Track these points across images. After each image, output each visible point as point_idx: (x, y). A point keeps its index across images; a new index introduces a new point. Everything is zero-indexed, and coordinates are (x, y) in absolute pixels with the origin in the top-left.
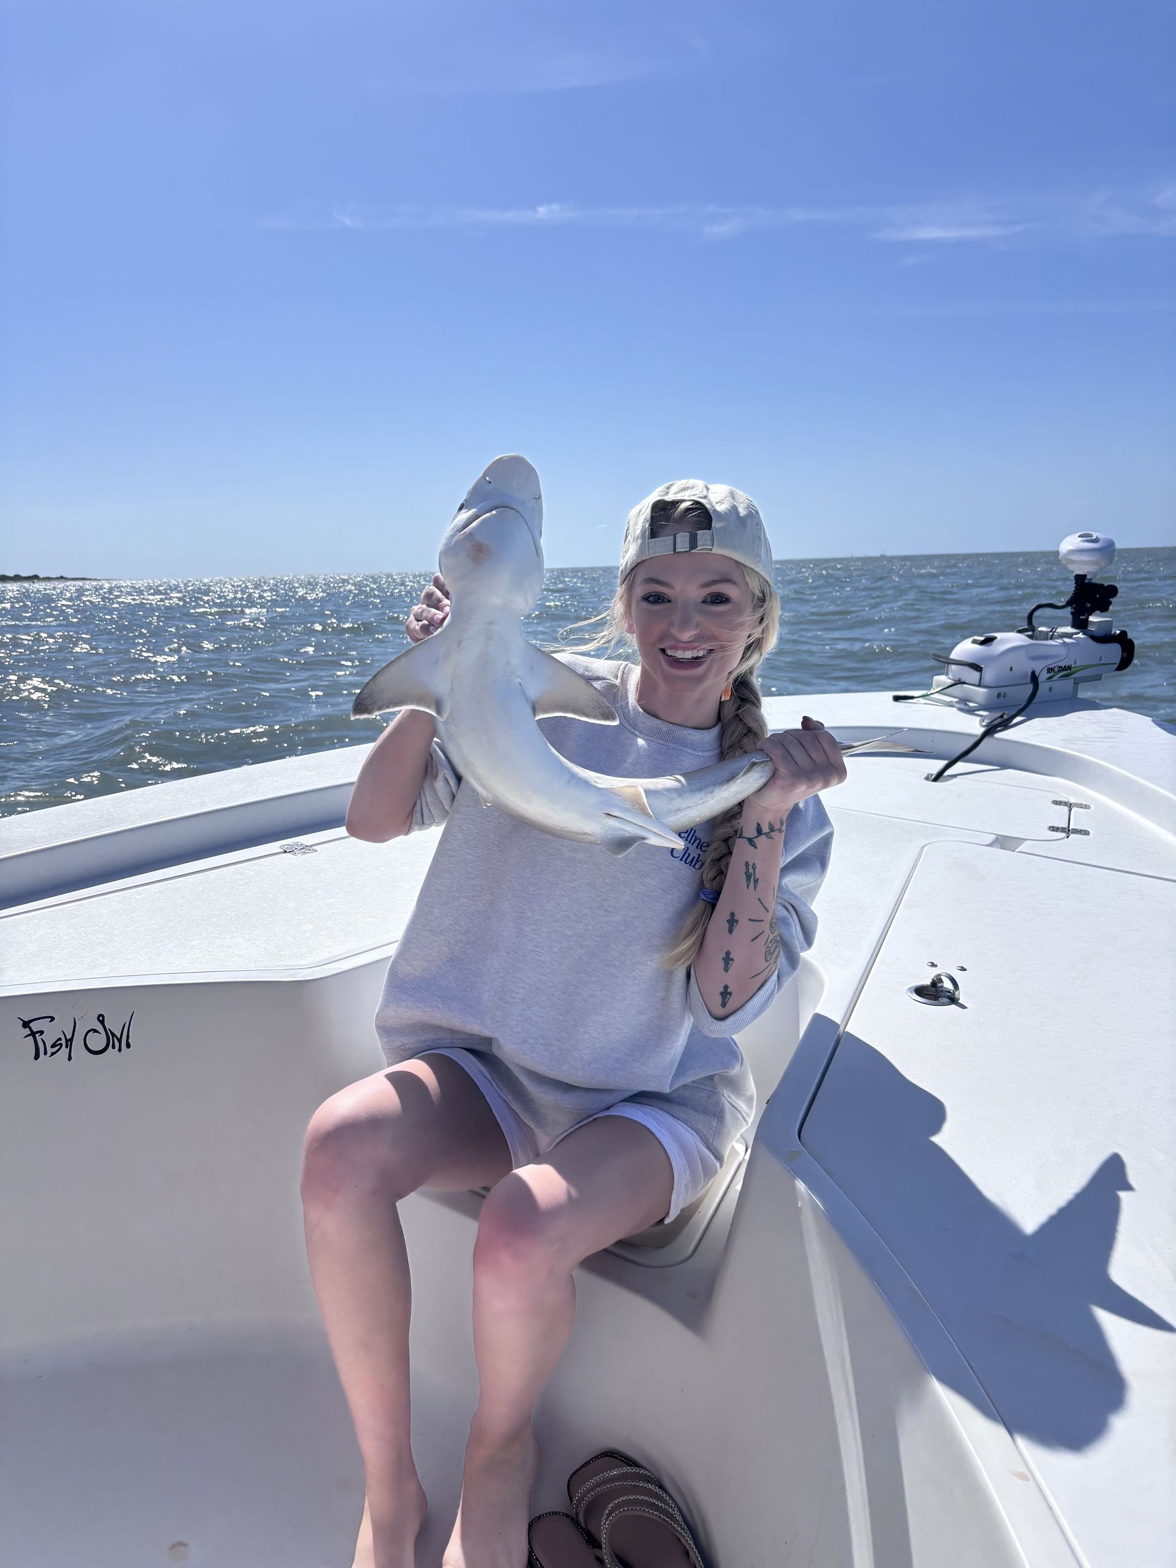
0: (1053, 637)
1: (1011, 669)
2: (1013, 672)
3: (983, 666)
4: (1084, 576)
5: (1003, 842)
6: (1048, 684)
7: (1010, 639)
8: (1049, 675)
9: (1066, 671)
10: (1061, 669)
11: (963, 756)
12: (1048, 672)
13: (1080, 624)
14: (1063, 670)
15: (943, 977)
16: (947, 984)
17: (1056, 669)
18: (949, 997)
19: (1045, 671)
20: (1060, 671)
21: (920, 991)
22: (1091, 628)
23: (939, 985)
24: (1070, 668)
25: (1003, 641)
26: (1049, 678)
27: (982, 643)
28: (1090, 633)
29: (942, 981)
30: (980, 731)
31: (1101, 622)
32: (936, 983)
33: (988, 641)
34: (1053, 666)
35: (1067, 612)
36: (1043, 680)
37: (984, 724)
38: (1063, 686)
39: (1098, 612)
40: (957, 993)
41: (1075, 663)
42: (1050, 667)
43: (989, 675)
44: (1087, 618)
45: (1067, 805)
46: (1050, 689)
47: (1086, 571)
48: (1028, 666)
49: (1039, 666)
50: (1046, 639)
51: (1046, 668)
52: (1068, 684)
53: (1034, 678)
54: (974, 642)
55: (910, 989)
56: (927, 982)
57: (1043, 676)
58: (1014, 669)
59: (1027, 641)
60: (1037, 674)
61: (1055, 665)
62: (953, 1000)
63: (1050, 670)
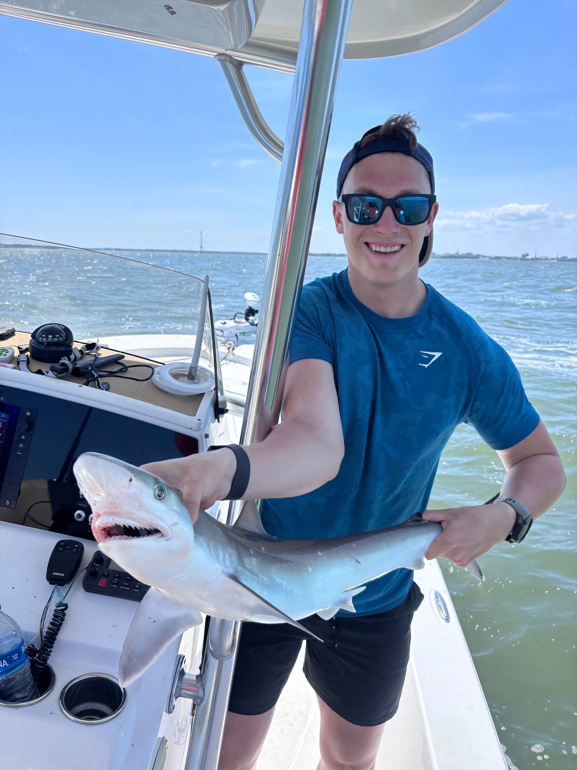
0: (241, 323)
1: (231, 332)
3: (224, 331)
6: (240, 337)
7: (230, 323)
9: (244, 334)
13: (247, 320)
17: (242, 333)
22: (250, 321)
24: (245, 332)
26: (240, 335)
27: (224, 324)
28: (250, 323)
31: (253, 319)
35: (244, 316)
39: (252, 317)
43: (225, 333)
44: (249, 318)
46: (240, 339)
47: (252, 305)
48: (235, 331)
49: (237, 332)
50: (238, 323)
52: (244, 337)
53: (236, 335)
57: (238, 335)
58: (232, 332)
59: (234, 324)
61: (242, 331)
63: (240, 333)
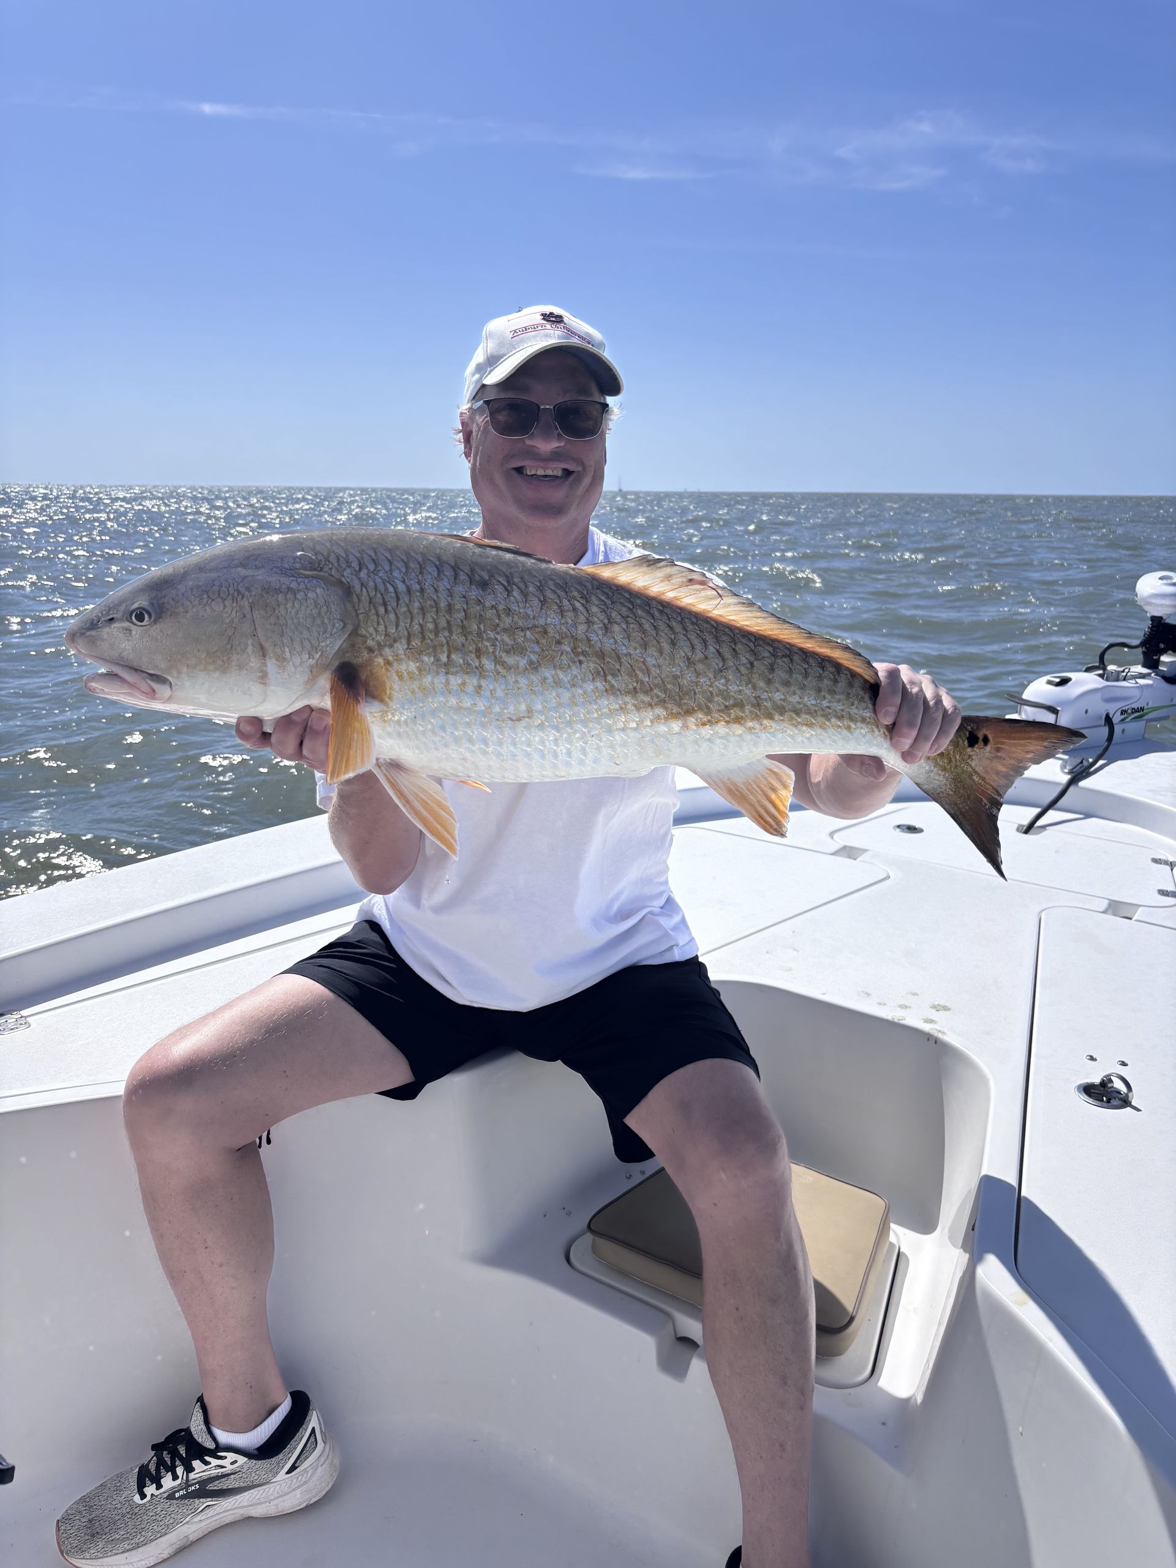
0: (1127, 677)
1: (1087, 712)
2: (1088, 715)
3: (1059, 709)
4: (1161, 618)
5: (1115, 908)
6: (1122, 726)
7: (1085, 681)
8: (1123, 716)
9: (1139, 713)
10: (1134, 711)
11: (1052, 805)
12: (1122, 714)
13: (1152, 663)
14: (1136, 712)
15: (1112, 1078)
16: (1118, 1085)
17: (1129, 711)
18: (1121, 1099)
19: (1119, 713)
20: (1133, 713)
21: (1089, 1090)
22: (1163, 668)
23: (1110, 1085)
24: (1142, 709)
25: (1079, 683)
26: (1123, 720)
27: (1058, 684)
28: (1161, 674)
29: (1111, 1081)
30: (1065, 778)
31: (1172, 662)
32: (1105, 1083)
33: (1064, 682)
34: (1126, 708)
35: (1139, 652)
36: (1117, 722)
37: (1066, 771)
38: (1134, 728)
39: (1170, 652)
40: (1130, 1095)
41: (1147, 704)
42: (1124, 709)
44: (1159, 658)
45: (1168, 864)
46: (1123, 731)
47: (1164, 612)
48: (1103, 708)
49: (1113, 708)
50: (1117, 680)
51: (1120, 711)
52: (1139, 726)
53: (1108, 720)
54: (1049, 682)
55: (1079, 1087)
56: (1097, 1080)
57: (1116, 719)
58: (1089, 711)
59: (1100, 683)
60: (1111, 716)
61: (1130, 706)
62: (1125, 1102)
63: (1123, 712)
